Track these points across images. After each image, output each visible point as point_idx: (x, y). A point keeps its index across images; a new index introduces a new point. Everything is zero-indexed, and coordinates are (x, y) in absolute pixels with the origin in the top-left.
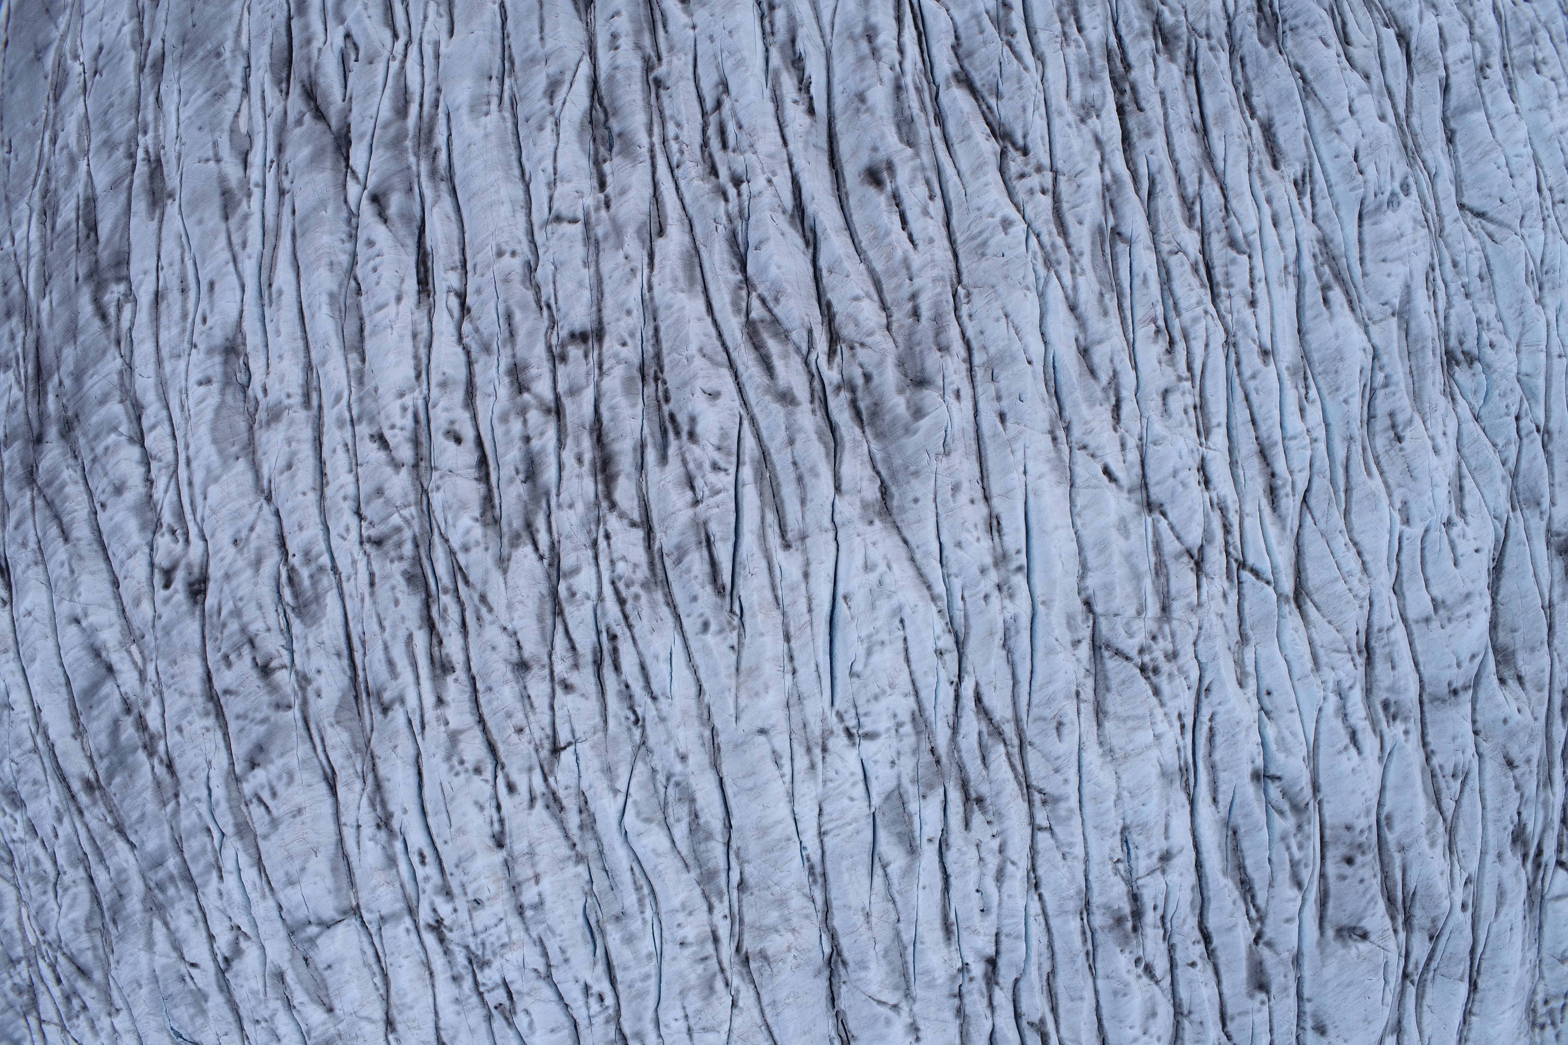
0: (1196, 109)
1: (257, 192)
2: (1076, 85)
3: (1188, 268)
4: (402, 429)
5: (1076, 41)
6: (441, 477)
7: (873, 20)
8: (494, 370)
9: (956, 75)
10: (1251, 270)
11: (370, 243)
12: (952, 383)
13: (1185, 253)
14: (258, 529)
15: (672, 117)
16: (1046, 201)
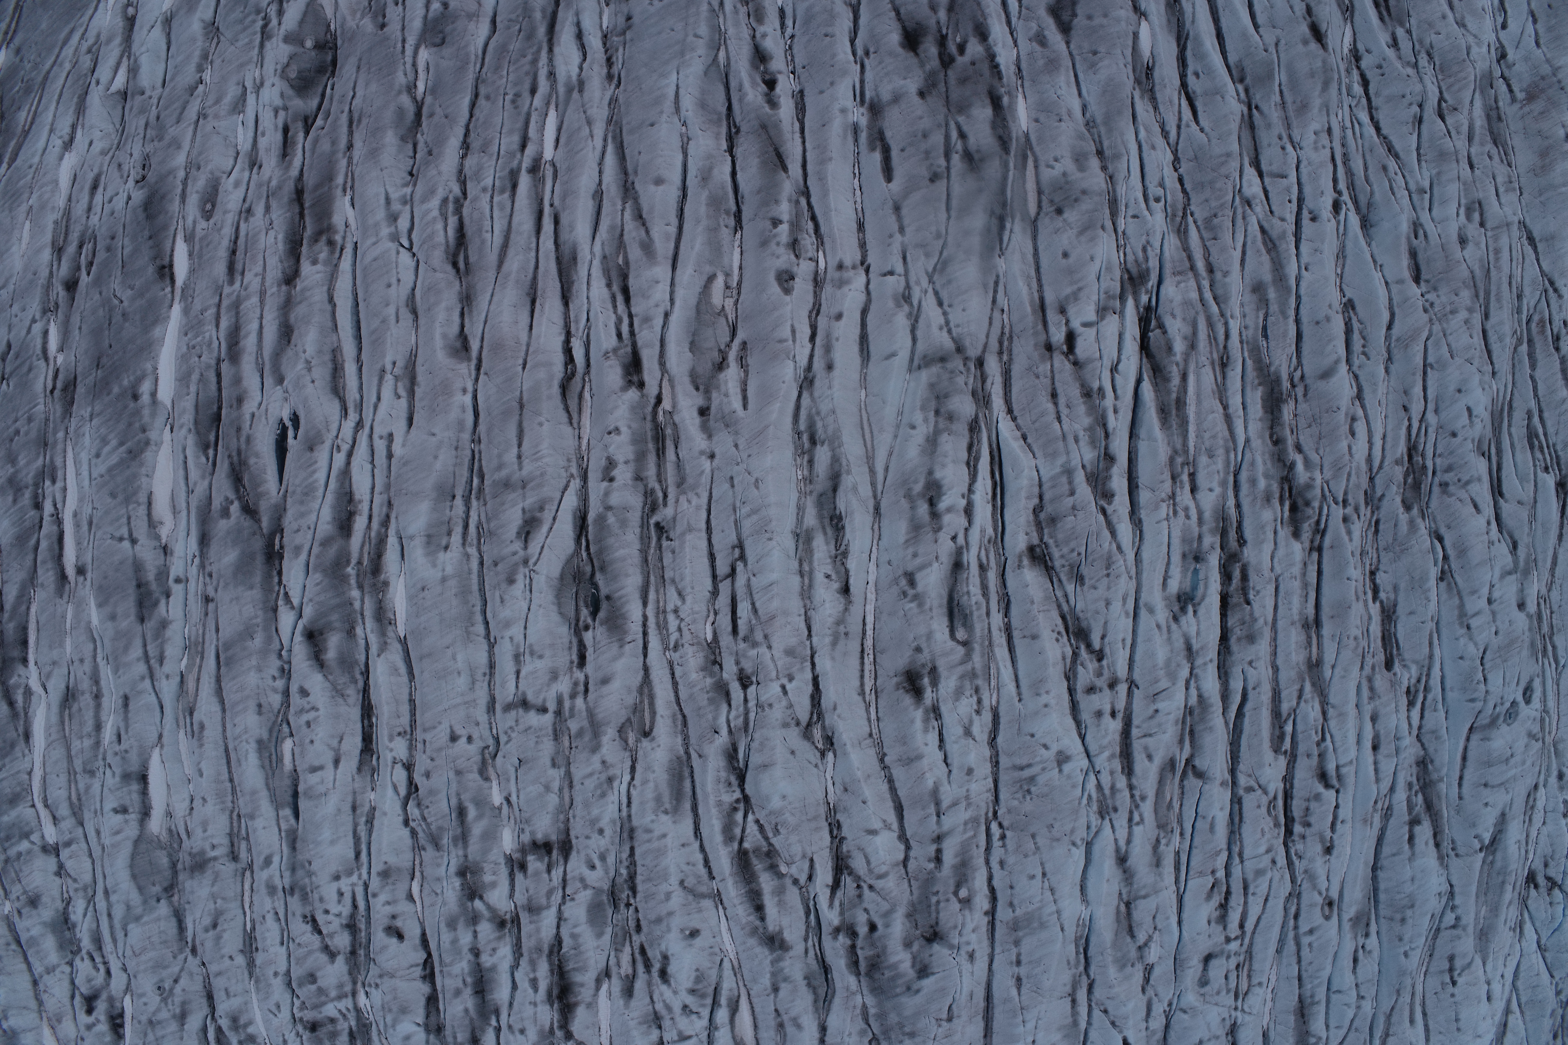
0: (1312, 595)
1: (177, 590)
2: (1176, 572)
3: (1264, 810)
4: (338, 915)
5: (1186, 509)
6: (381, 976)
7: (938, 475)
8: (444, 868)
9: (1031, 549)
10: (1337, 807)
11: (304, 693)
12: (968, 943)
13: (1265, 792)
14: (183, 982)
15: (673, 581)
16: (1114, 726)
